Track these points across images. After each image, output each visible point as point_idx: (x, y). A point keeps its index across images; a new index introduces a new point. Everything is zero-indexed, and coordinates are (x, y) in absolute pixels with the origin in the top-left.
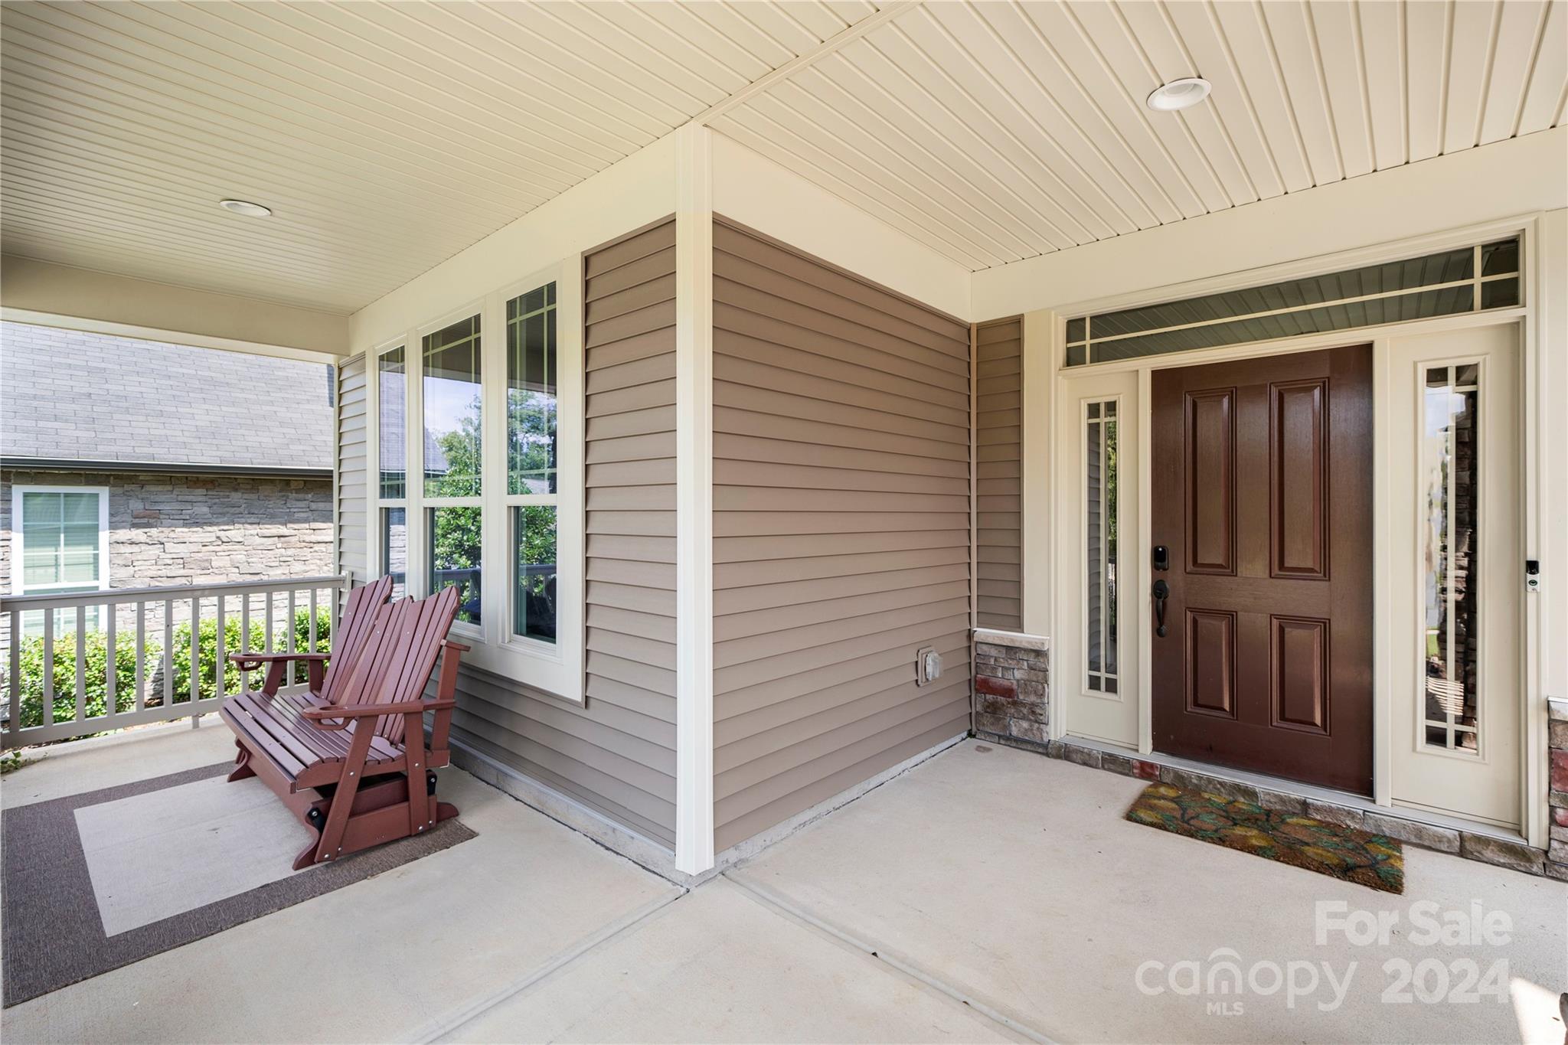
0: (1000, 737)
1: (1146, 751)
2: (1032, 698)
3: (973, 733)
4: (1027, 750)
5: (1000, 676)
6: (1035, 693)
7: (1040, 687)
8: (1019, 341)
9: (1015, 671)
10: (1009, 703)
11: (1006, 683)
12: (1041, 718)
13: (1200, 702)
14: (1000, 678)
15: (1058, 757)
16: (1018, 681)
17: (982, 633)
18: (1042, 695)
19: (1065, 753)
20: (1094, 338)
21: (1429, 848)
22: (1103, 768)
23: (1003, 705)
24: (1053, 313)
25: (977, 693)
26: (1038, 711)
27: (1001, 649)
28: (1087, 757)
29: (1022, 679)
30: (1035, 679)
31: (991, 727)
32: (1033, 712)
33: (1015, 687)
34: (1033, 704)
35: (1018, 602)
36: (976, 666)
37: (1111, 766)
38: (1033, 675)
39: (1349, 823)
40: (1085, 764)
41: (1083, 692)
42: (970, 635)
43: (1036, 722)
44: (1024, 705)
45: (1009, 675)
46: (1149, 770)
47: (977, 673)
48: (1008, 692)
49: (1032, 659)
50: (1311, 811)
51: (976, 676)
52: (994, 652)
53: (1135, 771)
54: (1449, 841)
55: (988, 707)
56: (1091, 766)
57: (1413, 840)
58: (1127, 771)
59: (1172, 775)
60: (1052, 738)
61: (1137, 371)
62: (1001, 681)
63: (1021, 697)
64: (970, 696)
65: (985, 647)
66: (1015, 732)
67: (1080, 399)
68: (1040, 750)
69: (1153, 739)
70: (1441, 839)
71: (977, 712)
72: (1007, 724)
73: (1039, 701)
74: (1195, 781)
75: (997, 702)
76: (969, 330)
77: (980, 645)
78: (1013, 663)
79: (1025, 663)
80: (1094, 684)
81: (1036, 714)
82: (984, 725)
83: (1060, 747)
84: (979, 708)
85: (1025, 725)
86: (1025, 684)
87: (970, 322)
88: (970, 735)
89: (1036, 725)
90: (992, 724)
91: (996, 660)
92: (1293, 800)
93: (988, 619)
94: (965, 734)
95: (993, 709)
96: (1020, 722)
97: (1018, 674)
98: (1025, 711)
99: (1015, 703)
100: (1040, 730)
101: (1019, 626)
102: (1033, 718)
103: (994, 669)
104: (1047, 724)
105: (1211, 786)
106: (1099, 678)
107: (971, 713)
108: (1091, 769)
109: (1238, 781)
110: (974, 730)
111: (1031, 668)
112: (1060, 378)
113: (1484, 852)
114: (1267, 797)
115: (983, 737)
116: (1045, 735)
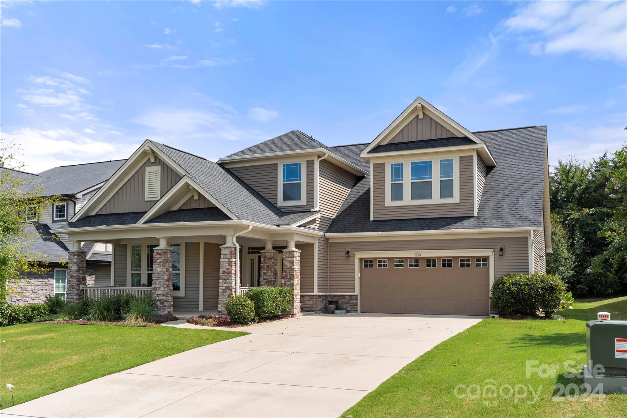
20: (252, 250)
24: (247, 246)
67: (250, 258)
112: (247, 255)
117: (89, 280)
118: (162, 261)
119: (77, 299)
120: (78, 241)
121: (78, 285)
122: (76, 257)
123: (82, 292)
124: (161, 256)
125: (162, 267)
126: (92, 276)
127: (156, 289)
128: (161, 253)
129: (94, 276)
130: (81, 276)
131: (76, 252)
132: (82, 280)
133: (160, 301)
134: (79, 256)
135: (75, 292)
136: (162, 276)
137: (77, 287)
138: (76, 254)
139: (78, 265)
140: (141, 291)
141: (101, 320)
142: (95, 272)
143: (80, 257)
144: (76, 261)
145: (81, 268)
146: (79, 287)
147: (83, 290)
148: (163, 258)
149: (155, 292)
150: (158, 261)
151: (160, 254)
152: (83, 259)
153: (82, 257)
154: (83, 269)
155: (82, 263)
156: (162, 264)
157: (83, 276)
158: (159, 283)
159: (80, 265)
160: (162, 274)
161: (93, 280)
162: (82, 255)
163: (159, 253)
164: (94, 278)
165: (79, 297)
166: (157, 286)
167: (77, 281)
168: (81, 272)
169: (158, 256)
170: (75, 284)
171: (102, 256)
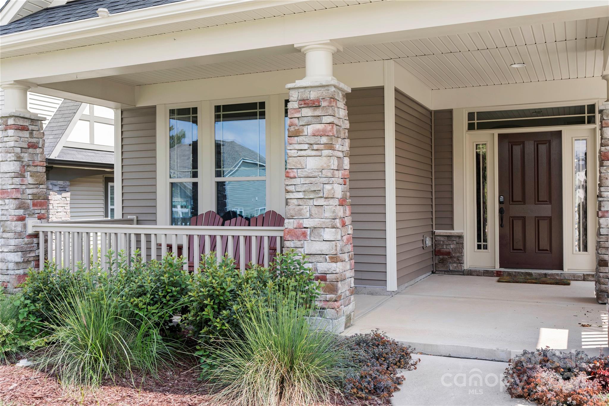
0: (445, 271)
1: (498, 268)
2: (458, 254)
3: (434, 272)
4: (456, 275)
5: (445, 248)
6: (459, 252)
7: (461, 250)
8: (451, 119)
9: (451, 245)
10: (449, 258)
11: (448, 250)
12: (461, 261)
13: (514, 248)
14: (445, 249)
15: (468, 275)
16: (452, 249)
17: (438, 232)
18: (462, 253)
19: (470, 273)
20: (478, 120)
21: (577, 280)
22: (484, 276)
23: (446, 259)
24: (464, 110)
25: (435, 256)
26: (460, 259)
27: (445, 237)
28: (478, 273)
29: (454, 248)
30: (458, 247)
31: (442, 268)
32: (458, 260)
33: (451, 251)
34: (458, 257)
35: (452, 219)
36: (435, 245)
37: (487, 275)
38: (458, 246)
39: (557, 277)
40: (477, 275)
41: (475, 251)
42: (433, 233)
43: (459, 263)
44: (454, 257)
45: (448, 247)
46: (499, 273)
47: (435, 248)
48: (448, 254)
49: (457, 240)
50: (547, 276)
51: (435, 249)
52: (442, 239)
53: (495, 274)
54: (581, 277)
55: (440, 260)
56: (480, 276)
57: (573, 279)
58: (492, 275)
59: (507, 273)
60: (465, 268)
61: (494, 134)
62: (446, 249)
63: (453, 255)
64: (433, 258)
65: (438, 237)
66: (451, 268)
67: (473, 142)
68: (461, 274)
69: (500, 263)
70: (579, 277)
71: (435, 263)
72: (448, 266)
73: (460, 255)
74: (514, 274)
75: (444, 258)
76: (431, 113)
77: (437, 237)
78: (450, 242)
79: (455, 242)
80: (479, 247)
81: (460, 261)
82: (439, 268)
83: (469, 271)
84: (437, 262)
85: (455, 265)
86: (455, 250)
87: (431, 109)
88: (433, 273)
89: (459, 264)
90: (442, 267)
91: (443, 242)
92: (542, 274)
93: (440, 226)
94: (431, 272)
95: (442, 261)
96: (453, 264)
97: (452, 246)
98: (455, 260)
99: (451, 257)
100: (461, 266)
101: (452, 228)
102: (458, 262)
103: (443, 245)
104: (463, 263)
105: (519, 275)
106: (481, 245)
107: (433, 264)
108: (480, 277)
109: (527, 271)
110: (435, 270)
111: (457, 243)
112: (467, 134)
113: (589, 278)
114: (535, 275)
115: (438, 273)
116: (463, 267)
117: (58, 202)
118: (324, 131)
119: (17, 263)
120: (18, 82)
121: (21, 219)
122: (11, 132)
123: (35, 240)
124: (318, 112)
125: (326, 152)
126: (64, 194)
127: (304, 235)
128: (318, 101)
129: (68, 194)
130: (29, 191)
131: (11, 116)
132: (34, 205)
133: (322, 278)
134: (23, 128)
135: (13, 242)
136: (327, 187)
137: (18, 226)
138: (11, 122)
139: (19, 159)
140: (236, 239)
141: (105, 382)
142: (71, 185)
143: (26, 134)
144: (12, 144)
145: (29, 166)
146: (25, 226)
147: (36, 235)
148: (329, 119)
149: (298, 244)
150: (310, 129)
151: (314, 105)
152: (34, 140)
153: (31, 134)
154: (32, 169)
155: (31, 150)
156: (324, 140)
157: (35, 191)
158: (314, 210)
159: (26, 157)
160: (325, 180)
161: (66, 202)
162: (31, 127)
163: (313, 101)
164: (68, 199)
165: (24, 256)
166: (306, 223)
167: (19, 208)
168: (29, 180)
169: (307, 112)
170: (10, 218)
171: (85, 153)
